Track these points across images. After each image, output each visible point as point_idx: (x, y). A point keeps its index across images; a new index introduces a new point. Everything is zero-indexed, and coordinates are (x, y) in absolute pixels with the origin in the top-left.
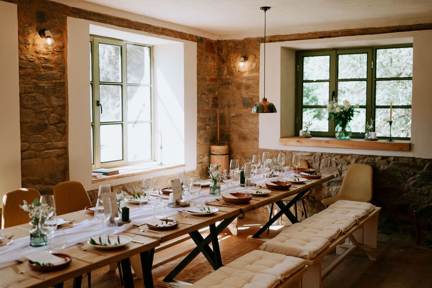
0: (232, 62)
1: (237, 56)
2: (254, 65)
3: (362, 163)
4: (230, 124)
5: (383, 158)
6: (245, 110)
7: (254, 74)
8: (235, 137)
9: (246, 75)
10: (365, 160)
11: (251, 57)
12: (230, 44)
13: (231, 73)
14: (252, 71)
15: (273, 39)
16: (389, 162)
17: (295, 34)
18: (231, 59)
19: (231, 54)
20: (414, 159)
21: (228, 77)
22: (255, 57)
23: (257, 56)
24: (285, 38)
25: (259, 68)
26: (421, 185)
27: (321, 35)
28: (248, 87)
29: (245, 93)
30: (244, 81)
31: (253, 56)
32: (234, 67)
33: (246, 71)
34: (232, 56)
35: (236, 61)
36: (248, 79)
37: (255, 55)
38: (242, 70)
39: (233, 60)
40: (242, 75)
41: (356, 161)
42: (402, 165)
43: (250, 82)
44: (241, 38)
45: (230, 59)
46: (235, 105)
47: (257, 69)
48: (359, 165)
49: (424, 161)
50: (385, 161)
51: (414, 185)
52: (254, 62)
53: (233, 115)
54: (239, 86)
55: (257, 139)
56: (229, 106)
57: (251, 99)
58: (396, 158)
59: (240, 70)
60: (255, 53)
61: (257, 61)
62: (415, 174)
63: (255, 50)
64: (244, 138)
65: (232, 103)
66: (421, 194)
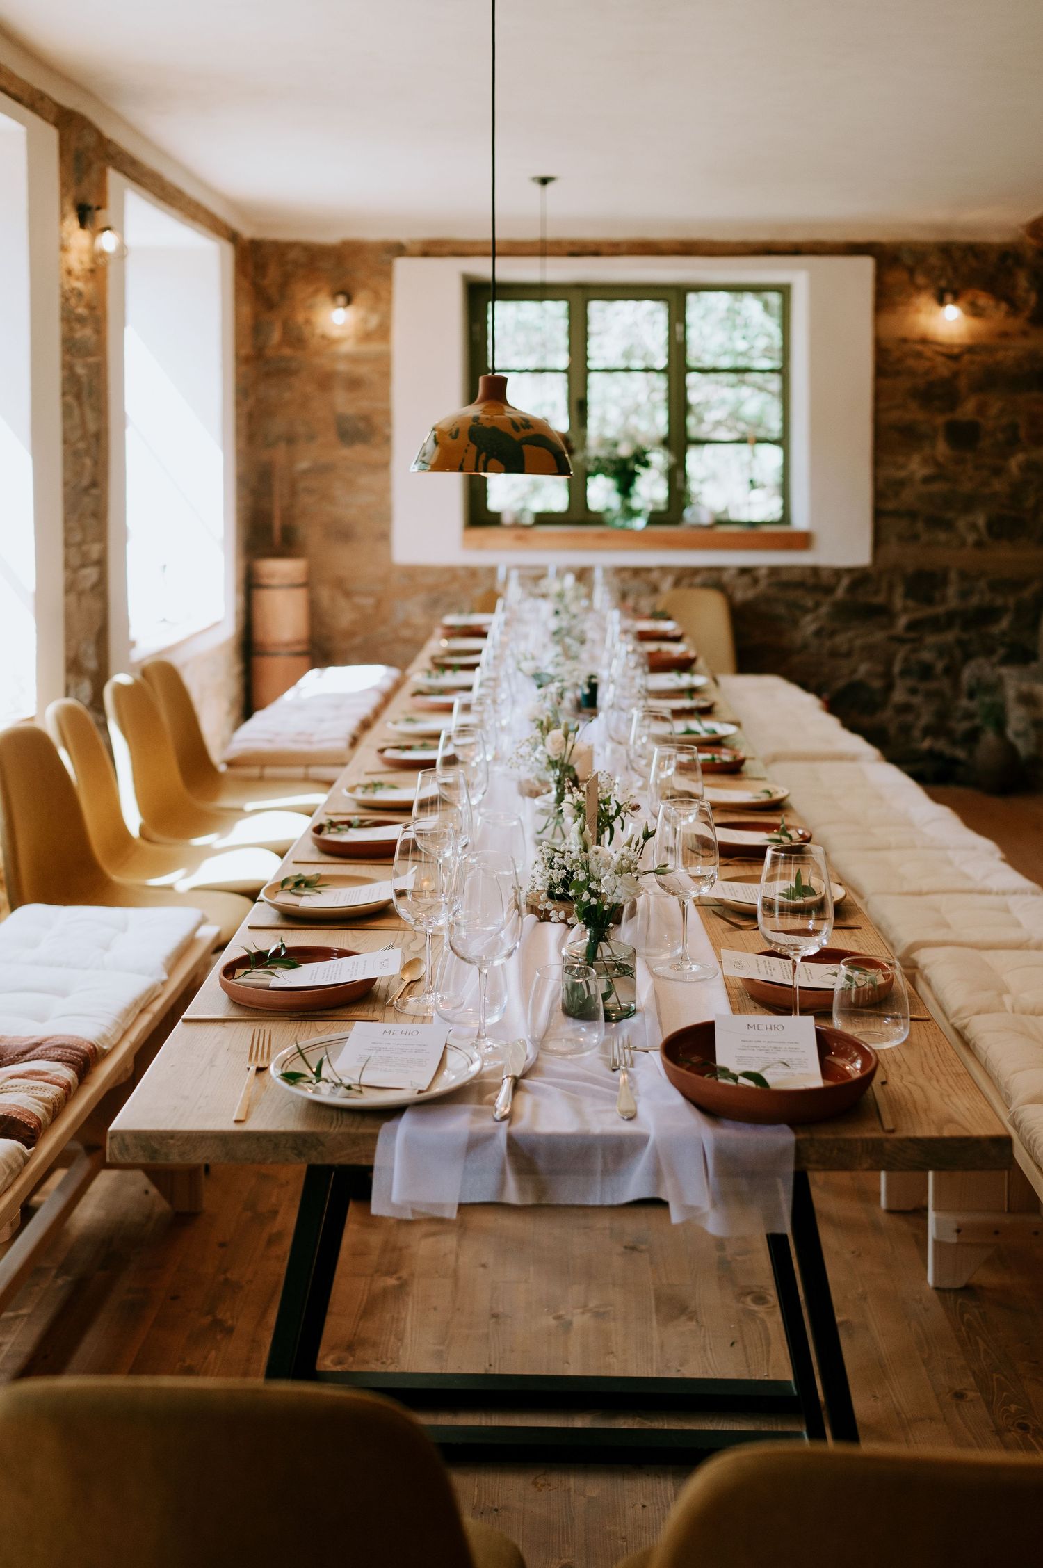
0: (298, 306)
1: (315, 292)
2: (374, 321)
3: (691, 586)
4: (294, 493)
5: (744, 571)
6: (345, 452)
7: (374, 347)
8: (311, 534)
9: (347, 347)
10: (698, 579)
11: (362, 296)
12: (292, 255)
13: (296, 338)
14: (367, 336)
15: (432, 249)
16: (756, 581)
18: (297, 298)
19: (295, 282)
20: (815, 570)
21: (287, 351)
22: (375, 298)
23: (384, 294)
24: (469, 249)
25: (388, 330)
26: (833, 633)
27: (576, 249)
28: (355, 384)
29: (343, 402)
30: (342, 367)
31: (371, 295)
32: (307, 323)
33: (347, 338)
34: (300, 290)
35: (312, 306)
36: (354, 359)
37: (376, 292)
38: (335, 333)
39: (302, 300)
40: (335, 347)
41: (677, 584)
42: (786, 585)
43: (363, 370)
44: (331, 237)
45: (292, 298)
46: (311, 438)
47: (383, 332)
48: (683, 592)
49: (838, 573)
50: (746, 580)
51: (818, 633)
52: (373, 309)
53: (303, 465)
54: (326, 381)
55: (384, 537)
56: (291, 440)
57: (366, 419)
58: (774, 571)
59: (328, 334)
60: (375, 286)
61: (382, 307)
62: (818, 605)
63: (379, 277)
64: (343, 534)
65: (301, 429)
66: (834, 654)
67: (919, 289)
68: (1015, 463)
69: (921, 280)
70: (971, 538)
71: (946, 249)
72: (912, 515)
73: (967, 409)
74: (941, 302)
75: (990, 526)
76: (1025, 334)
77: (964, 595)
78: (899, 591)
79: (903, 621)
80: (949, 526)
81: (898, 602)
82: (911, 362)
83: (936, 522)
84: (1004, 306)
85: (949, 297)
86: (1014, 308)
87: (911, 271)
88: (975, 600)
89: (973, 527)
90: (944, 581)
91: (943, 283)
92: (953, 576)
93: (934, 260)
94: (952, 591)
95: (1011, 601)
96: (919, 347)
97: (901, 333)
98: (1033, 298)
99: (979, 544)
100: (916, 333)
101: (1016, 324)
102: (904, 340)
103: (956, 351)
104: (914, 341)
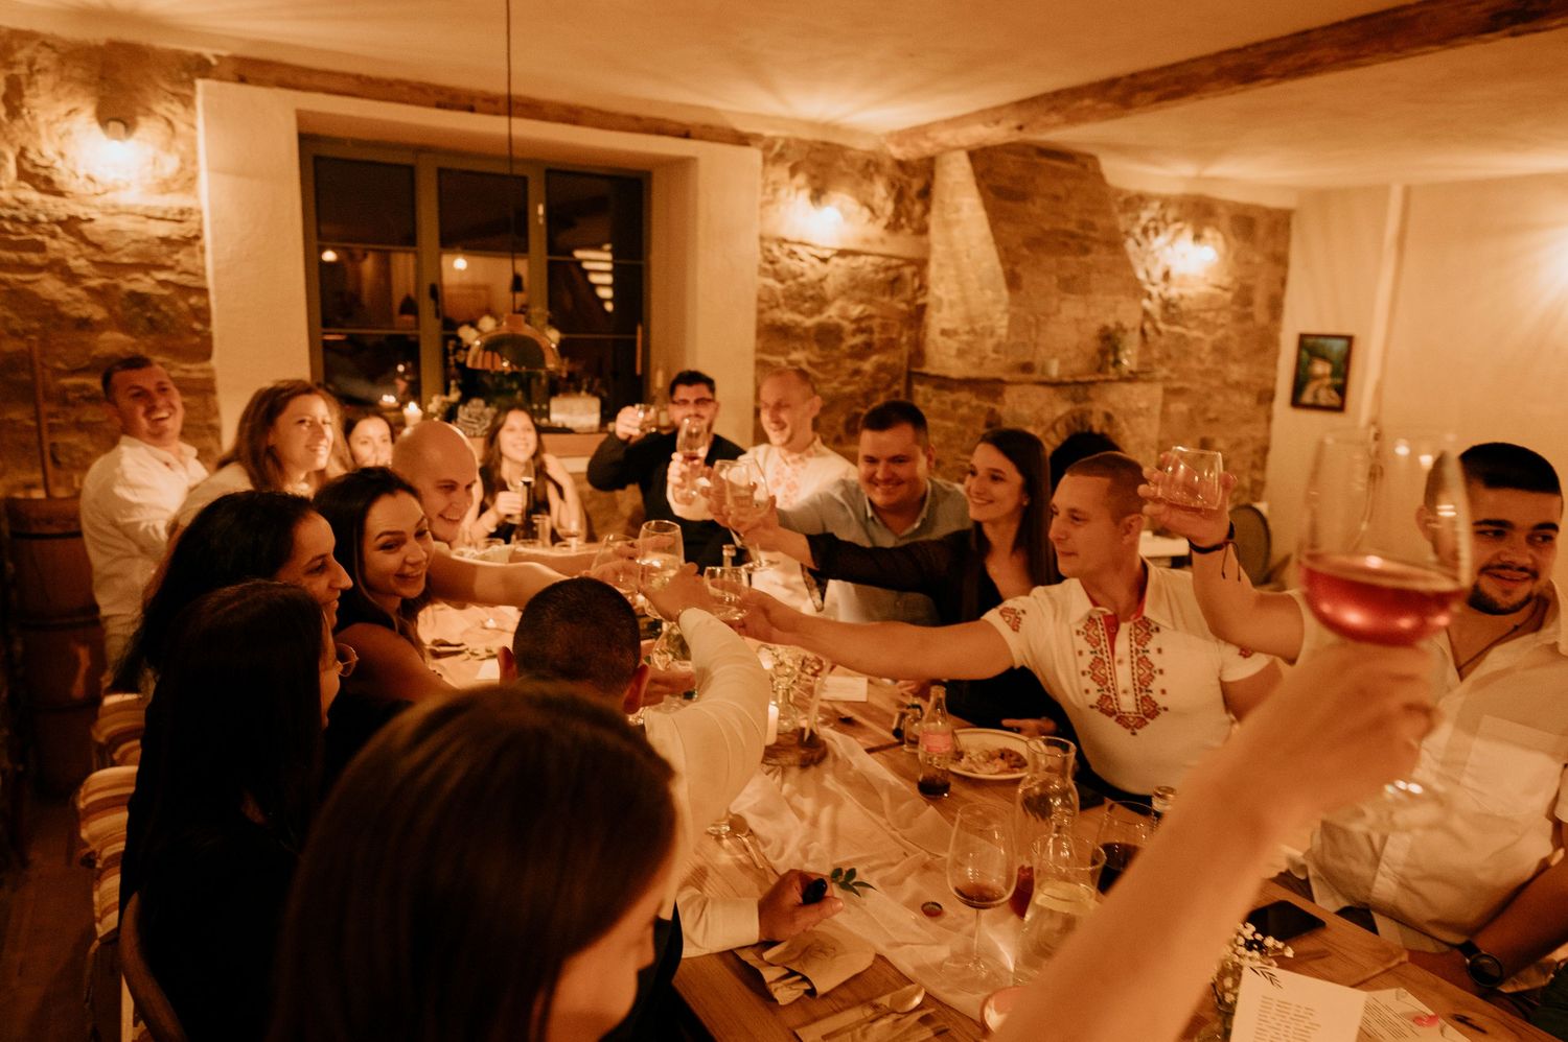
0: (43, 131)
1: (70, 112)
2: (171, 164)
9: (132, 197)
11: (148, 125)
13: (43, 179)
14: (162, 185)
17: (344, 75)
18: (41, 119)
19: (37, 96)
21: (30, 196)
22: (169, 131)
23: (181, 127)
24: (303, 81)
25: (193, 179)
27: (441, 100)
30: (125, 223)
31: (162, 125)
32: (62, 155)
33: (128, 185)
34: (45, 107)
35: (68, 133)
36: (142, 215)
37: (169, 123)
38: (107, 175)
39: (50, 124)
40: (109, 196)
44: (90, 35)
45: (33, 118)
47: (186, 181)
52: (166, 148)
59: (96, 175)
60: (170, 116)
61: (181, 145)
63: (171, 102)
67: (798, 188)
68: (868, 366)
69: (799, 179)
73: (832, 313)
74: (817, 201)
75: (848, 423)
76: (883, 239)
82: (788, 263)
84: (866, 212)
85: (823, 197)
86: (874, 214)
87: (793, 170)
89: (835, 424)
91: (817, 182)
96: (797, 248)
97: (781, 233)
98: (889, 207)
100: (794, 235)
101: (875, 230)
102: (785, 241)
103: (827, 254)
104: (793, 243)
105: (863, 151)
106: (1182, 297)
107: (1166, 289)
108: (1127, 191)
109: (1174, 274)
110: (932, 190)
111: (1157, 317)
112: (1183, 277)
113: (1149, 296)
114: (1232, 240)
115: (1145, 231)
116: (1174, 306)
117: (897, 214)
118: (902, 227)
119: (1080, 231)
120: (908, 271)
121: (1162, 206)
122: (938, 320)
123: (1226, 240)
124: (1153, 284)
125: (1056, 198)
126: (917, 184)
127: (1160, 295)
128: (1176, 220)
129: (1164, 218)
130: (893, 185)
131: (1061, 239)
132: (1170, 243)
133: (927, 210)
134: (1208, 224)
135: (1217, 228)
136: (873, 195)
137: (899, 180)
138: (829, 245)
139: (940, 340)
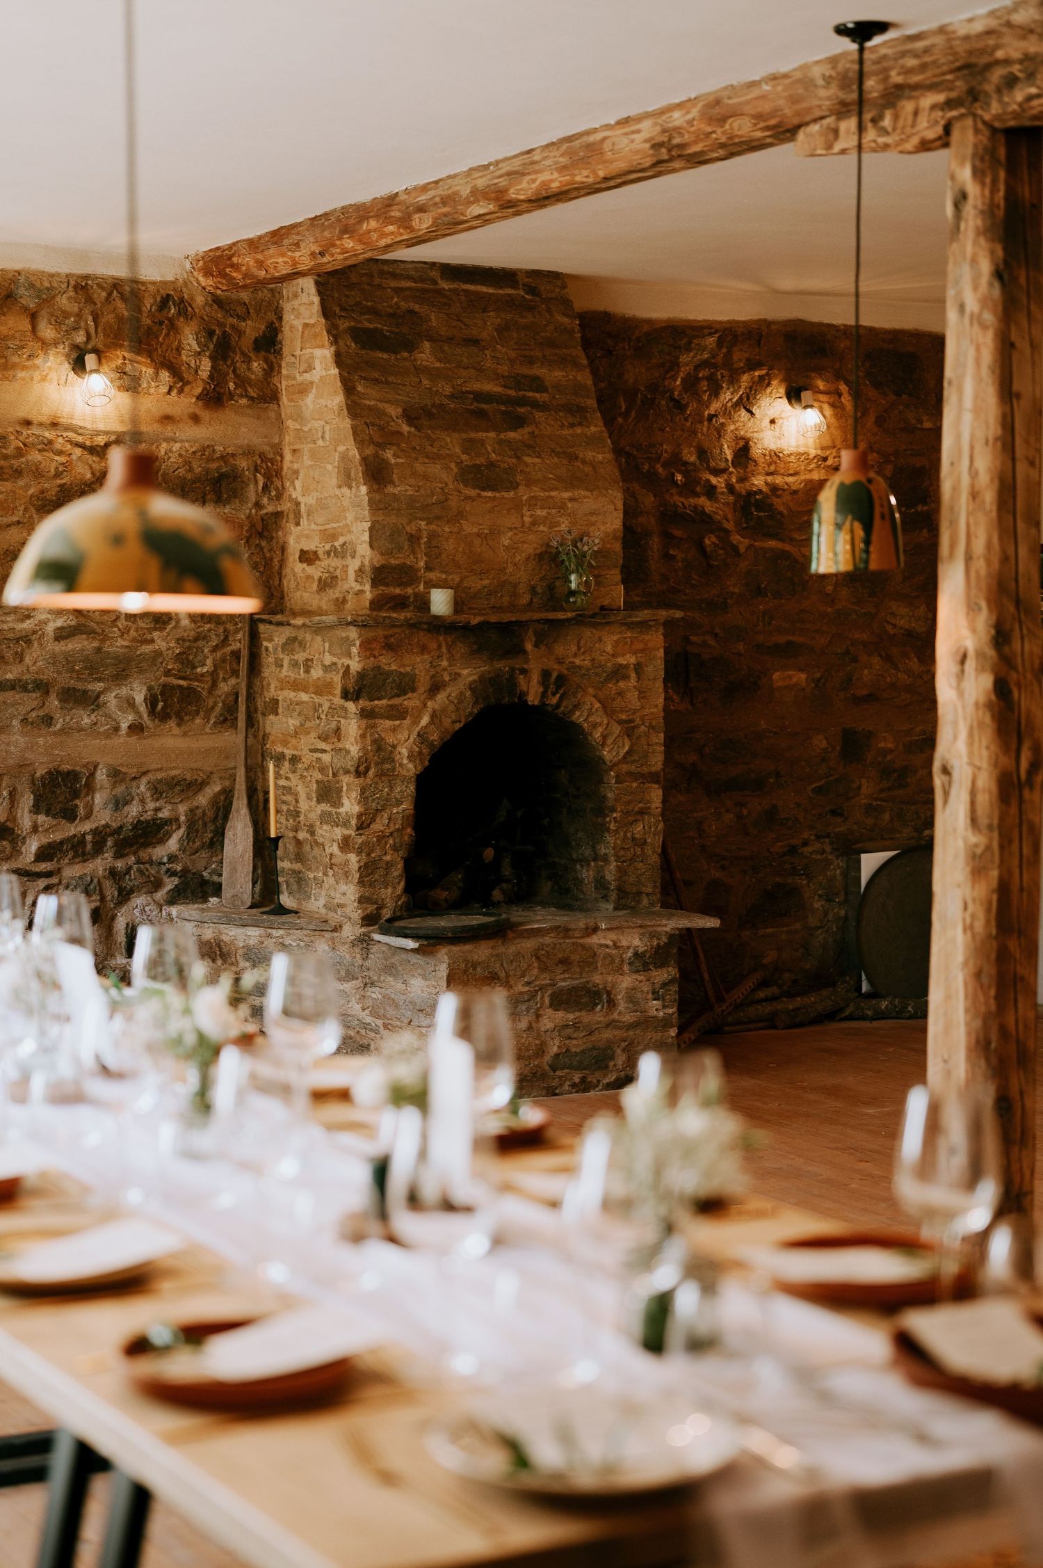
67: (45, 345)
69: (47, 331)
70: (125, 722)
71: (82, 286)
72: (42, 687)
74: (79, 366)
75: (151, 701)
76: (195, 419)
77: (119, 804)
78: (27, 800)
79: (33, 846)
80: (91, 701)
81: (25, 820)
82: (35, 456)
83: (76, 698)
84: (165, 375)
85: (90, 360)
86: (180, 379)
87: (34, 317)
88: (133, 810)
89: (131, 703)
90: (90, 787)
91: (80, 338)
92: (101, 776)
93: (64, 301)
94: (99, 799)
95: (182, 809)
96: (48, 434)
97: (22, 413)
98: (206, 365)
99: (136, 729)
100: (44, 415)
101: (184, 403)
102: (28, 423)
103: (101, 441)
104: (41, 424)
105: (154, 283)
106: (774, 489)
107: (742, 480)
108: (649, 321)
109: (756, 451)
110: (280, 337)
111: (729, 526)
112: (775, 457)
113: (711, 491)
114: (872, 393)
115: (691, 384)
116: (760, 505)
117: (217, 376)
118: (231, 396)
119: (512, 393)
120: (243, 464)
121: (720, 343)
122: (298, 537)
123: (856, 395)
124: (717, 472)
125: (473, 342)
126: (252, 329)
127: (731, 488)
128: (752, 366)
129: (728, 363)
130: (211, 333)
131: (474, 406)
132: (746, 403)
133: (272, 369)
134: (820, 370)
135: (839, 376)
136: (179, 350)
137: (220, 325)
138: (101, 426)
139: (299, 567)
